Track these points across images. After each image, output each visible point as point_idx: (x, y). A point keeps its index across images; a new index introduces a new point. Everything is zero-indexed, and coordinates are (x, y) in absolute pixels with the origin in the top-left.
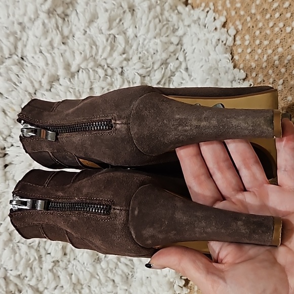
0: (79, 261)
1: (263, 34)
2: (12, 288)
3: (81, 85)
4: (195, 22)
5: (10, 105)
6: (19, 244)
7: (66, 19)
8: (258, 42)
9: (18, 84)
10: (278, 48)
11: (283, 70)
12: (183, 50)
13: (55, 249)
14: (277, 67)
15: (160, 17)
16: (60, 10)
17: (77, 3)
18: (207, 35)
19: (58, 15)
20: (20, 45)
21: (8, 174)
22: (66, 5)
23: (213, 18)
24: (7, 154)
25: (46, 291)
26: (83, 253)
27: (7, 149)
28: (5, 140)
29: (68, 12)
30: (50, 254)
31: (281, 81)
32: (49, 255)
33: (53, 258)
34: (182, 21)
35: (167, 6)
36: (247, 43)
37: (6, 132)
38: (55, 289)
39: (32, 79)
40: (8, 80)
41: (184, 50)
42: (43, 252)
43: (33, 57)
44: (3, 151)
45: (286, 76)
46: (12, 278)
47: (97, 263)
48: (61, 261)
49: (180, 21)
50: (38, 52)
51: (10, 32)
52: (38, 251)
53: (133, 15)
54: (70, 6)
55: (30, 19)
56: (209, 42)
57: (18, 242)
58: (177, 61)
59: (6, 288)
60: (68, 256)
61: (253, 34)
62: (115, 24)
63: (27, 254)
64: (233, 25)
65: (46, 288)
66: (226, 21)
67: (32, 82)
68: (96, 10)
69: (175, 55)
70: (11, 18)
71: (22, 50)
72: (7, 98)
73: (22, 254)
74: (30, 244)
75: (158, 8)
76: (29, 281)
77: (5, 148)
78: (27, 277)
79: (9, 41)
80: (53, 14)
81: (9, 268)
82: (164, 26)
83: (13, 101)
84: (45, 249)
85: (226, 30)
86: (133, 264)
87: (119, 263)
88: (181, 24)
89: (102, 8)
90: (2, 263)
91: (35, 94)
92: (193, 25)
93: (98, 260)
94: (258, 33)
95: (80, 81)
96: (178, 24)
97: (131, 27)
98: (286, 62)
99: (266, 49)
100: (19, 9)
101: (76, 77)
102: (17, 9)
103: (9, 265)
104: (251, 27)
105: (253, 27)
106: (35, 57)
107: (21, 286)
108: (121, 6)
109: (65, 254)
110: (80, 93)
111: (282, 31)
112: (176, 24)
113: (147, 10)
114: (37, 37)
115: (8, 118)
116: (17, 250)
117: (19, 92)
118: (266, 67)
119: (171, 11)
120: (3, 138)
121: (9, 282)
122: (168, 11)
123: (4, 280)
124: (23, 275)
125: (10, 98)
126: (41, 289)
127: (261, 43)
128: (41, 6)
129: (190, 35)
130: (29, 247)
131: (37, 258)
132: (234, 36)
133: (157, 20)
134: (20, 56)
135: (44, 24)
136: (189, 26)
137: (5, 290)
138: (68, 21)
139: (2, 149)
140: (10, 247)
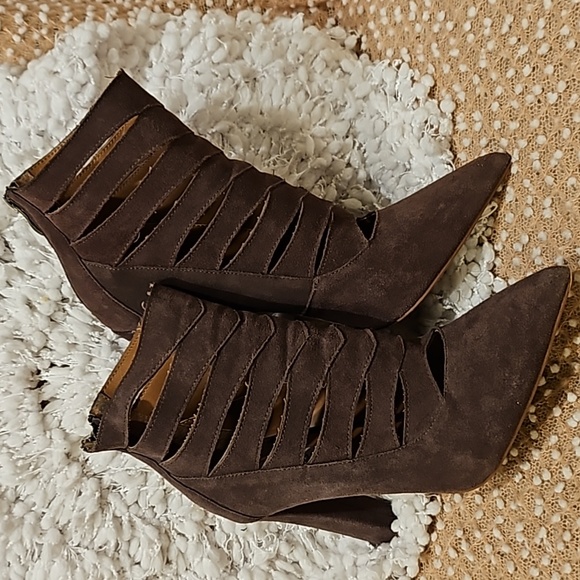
0: (195, 573)
1: (505, 107)
4: (376, 89)
5: (40, 290)
6: (80, 550)
8: (497, 124)
9: (50, 250)
10: (537, 134)
11: (550, 180)
12: (357, 145)
13: (148, 554)
14: (538, 174)
15: (308, 89)
17: (145, 78)
18: (402, 114)
21: (49, 418)
23: (409, 78)
24: (45, 381)
26: (202, 558)
27: (43, 373)
30: (139, 563)
31: (548, 202)
32: (137, 566)
33: (145, 571)
34: (351, 89)
35: (318, 65)
36: (477, 127)
37: (38, 342)
40: (30, 244)
41: (361, 145)
42: (125, 562)
44: (37, 378)
45: (556, 191)
47: (230, 575)
48: (162, 575)
49: (347, 90)
51: (25, 151)
52: (115, 560)
53: (253, 89)
55: (59, 123)
56: (408, 128)
57: (78, 546)
58: (349, 169)
60: (174, 566)
61: (487, 110)
63: (95, 566)
64: (448, 91)
66: (435, 85)
69: (342, 157)
70: (23, 123)
72: (32, 277)
73: (86, 568)
74: (100, 547)
75: (302, 71)
77: (38, 371)
82: (316, 104)
83: (45, 282)
84: (129, 556)
85: (435, 101)
86: (300, 571)
87: (272, 571)
88: (348, 95)
89: (192, 85)
92: (372, 95)
93: (232, 568)
94: (495, 106)
96: (343, 97)
98: (553, 162)
99: (515, 138)
100: (36, 105)
102: (33, 106)
104: (482, 95)
105: (486, 95)
108: (229, 75)
109: (168, 562)
111: (539, 101)
112: (340, 98)
113: (279, 77)
115: (36, 315)
116: (77, 561)
117: (53, 265)
118: (518, 172)
119: (328, 71)
120: (32, 352)
122: (321, 73)
125: (37, 277)
127: (504, 126)
128: (76, 97)
129: (368, 116)
130: (98, 553)
131: (115, 574)
132: (453, 114)
133: (302, 94)
136: (365, 98)
139: (33, 374)
140: (62, 557)
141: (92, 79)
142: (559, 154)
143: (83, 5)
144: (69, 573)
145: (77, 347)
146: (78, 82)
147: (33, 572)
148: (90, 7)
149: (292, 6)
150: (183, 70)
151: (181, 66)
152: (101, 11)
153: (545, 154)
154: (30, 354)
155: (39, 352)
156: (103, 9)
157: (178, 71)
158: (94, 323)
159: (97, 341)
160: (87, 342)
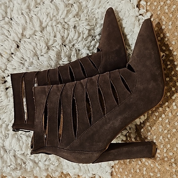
2: (19, 161)
3: (48, 34)
5: (4, 50)
6: (21, 135)
9: (9, 37)
11: (171, 15)
14: (167, 14)
20: (9, 10)
21: (8, 94)
24: (7, 81)
25: (40, 162)
27: (6, 78)
28: (4, 72)
31: (170, 23)
37: (4, 67)
38: (45, 161)
39: (17, 32)
40: (2, 34)
44: (4, 79)
45: (173, 19)
46: (19, 156)
50: (20, 14)
57: (21, 134)
59: (15, 162)
63: (26, 140)
65: (40, 161)
67: (17, 35)
71: (10, 14)
72: (2, 45)
73: (23, 141)
76: (30, 156)
77: (4, 78)
78: (28, 155)
79: (2, 9)
81: (17, 150)
83: (6, 47)
90: (12, 147)
91: (20, 42)
95: (47, 32)
98: (172, 9)
99: (159, 2)
101: (45, 29)
103: (17, 148)
106: (18, 17)
107: (25, 160)
110: (48, 39)
114: (19, 4)
115: (3, 58)
116: (20, 139)
117: (9, 42)
118: (160, 14)
120: (2, 71)
121: (18, 158)
123: (13, 157)
124: (26, 153)
125: (4, 45)
126: (37, 161)
134: (9, 18)
137: (15, 163)
139: (2, 78)
140: (16, 138)
142: (174, 6)
144: (18, 143)
145: (16, 70)
147: (6, 142)
153: (170, 7)
154: (1, 71)
155: (4, 71)
158: (21, 61)
159: (22, 67)
160: (19, 68)
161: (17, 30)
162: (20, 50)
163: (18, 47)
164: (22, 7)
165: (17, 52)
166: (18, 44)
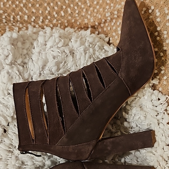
7: (25, 66)
15: (94, 56)
16: (19, 61)
17: (32, 53)
19: (18, 64)
22: (24, 56)
29: (26, 61)
35: (96, 48)
43: (3, 98)
50: (6, 94)
53: (73, 57)
54: (27, 56)
62: (61, 65)
68: (46, 57)
75: (91, 50)
80: (14, 64)
89: (50, 55)
91: (8, 125)
97: (73, 66)
106: (4, 98)
108: (64, 52)
113: (83, 52)
119: (100, 51)
122: (98, 51)
135: (8, 73)
138: (26, 67)
141: (11, 53)
143: (4, 26)
145: (2, 160)
146: (5, 55)
148: (7, 27)
149: (82, 27)
150: (47, 49)
151: (46, 48)
152: (11, 28)
156: (12, 27)
157: (45, 50)
158: (10, 149)
159: (10, 157)
160: (7, 157)
161: (6, 112)
162: (8, 135)
163: (5, 131)
164: (8, 86)
165: (4, 138)
166: (5, 128)
